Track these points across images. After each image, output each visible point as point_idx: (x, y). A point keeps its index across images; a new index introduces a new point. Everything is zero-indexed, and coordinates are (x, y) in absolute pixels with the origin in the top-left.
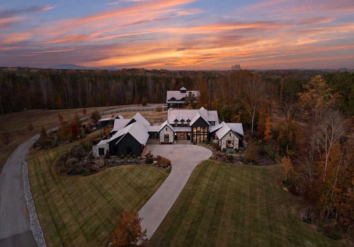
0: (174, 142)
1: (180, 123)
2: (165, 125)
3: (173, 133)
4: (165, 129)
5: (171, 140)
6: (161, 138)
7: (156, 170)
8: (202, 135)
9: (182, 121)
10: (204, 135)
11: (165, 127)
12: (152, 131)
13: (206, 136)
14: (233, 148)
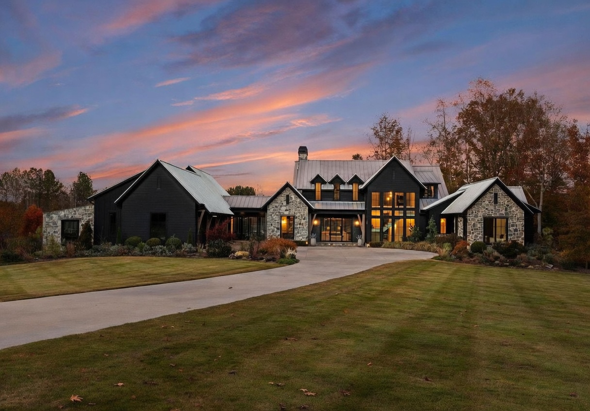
0: (309, 241)
1: (330, 187)
2: (284, 184)
3: (307, 211)
4: (282, 199)
5: (302, 233)
6: (270, 227)
8: (399, 218)
9: (337, 180)
10: (405, 217)
11: (285, 193)
12: (241, 206)
13: (411, 222)
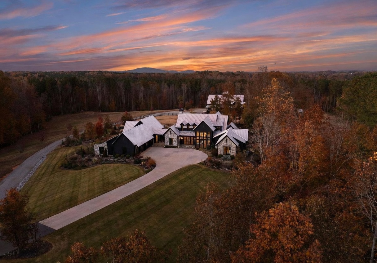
0: (178, 146)
1: (186, 127)
2: (169, 128)
3: (176, 136)
5: (175, 143)
6: (166, 141)
7: (137, 170)
8: (205, 140)
9: (188, 125)
11: (170, 131)
13: (209, 141)
14: (230, 154)
